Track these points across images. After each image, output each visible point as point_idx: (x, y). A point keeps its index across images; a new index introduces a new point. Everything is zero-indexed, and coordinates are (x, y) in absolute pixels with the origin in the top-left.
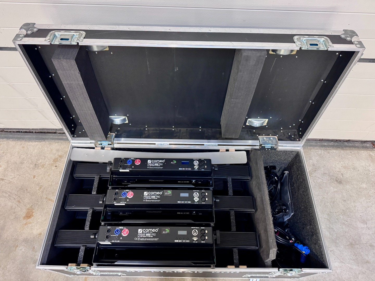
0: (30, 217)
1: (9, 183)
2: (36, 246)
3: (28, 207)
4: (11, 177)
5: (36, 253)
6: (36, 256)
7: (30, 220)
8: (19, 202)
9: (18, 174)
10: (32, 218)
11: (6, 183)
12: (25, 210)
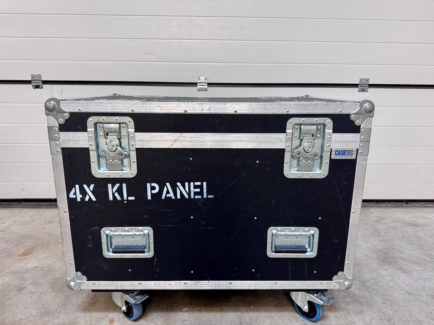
1: (10, 233)
2: (26, 276)
3: (28, 248)
4: (15, 229)
5: (25, 282)
6: (23, 284)
7: (27, 257)
8: (18, 245)
9: (25, 227)
10: (31, 255)
11: (7, 233)
12: (22, 250)
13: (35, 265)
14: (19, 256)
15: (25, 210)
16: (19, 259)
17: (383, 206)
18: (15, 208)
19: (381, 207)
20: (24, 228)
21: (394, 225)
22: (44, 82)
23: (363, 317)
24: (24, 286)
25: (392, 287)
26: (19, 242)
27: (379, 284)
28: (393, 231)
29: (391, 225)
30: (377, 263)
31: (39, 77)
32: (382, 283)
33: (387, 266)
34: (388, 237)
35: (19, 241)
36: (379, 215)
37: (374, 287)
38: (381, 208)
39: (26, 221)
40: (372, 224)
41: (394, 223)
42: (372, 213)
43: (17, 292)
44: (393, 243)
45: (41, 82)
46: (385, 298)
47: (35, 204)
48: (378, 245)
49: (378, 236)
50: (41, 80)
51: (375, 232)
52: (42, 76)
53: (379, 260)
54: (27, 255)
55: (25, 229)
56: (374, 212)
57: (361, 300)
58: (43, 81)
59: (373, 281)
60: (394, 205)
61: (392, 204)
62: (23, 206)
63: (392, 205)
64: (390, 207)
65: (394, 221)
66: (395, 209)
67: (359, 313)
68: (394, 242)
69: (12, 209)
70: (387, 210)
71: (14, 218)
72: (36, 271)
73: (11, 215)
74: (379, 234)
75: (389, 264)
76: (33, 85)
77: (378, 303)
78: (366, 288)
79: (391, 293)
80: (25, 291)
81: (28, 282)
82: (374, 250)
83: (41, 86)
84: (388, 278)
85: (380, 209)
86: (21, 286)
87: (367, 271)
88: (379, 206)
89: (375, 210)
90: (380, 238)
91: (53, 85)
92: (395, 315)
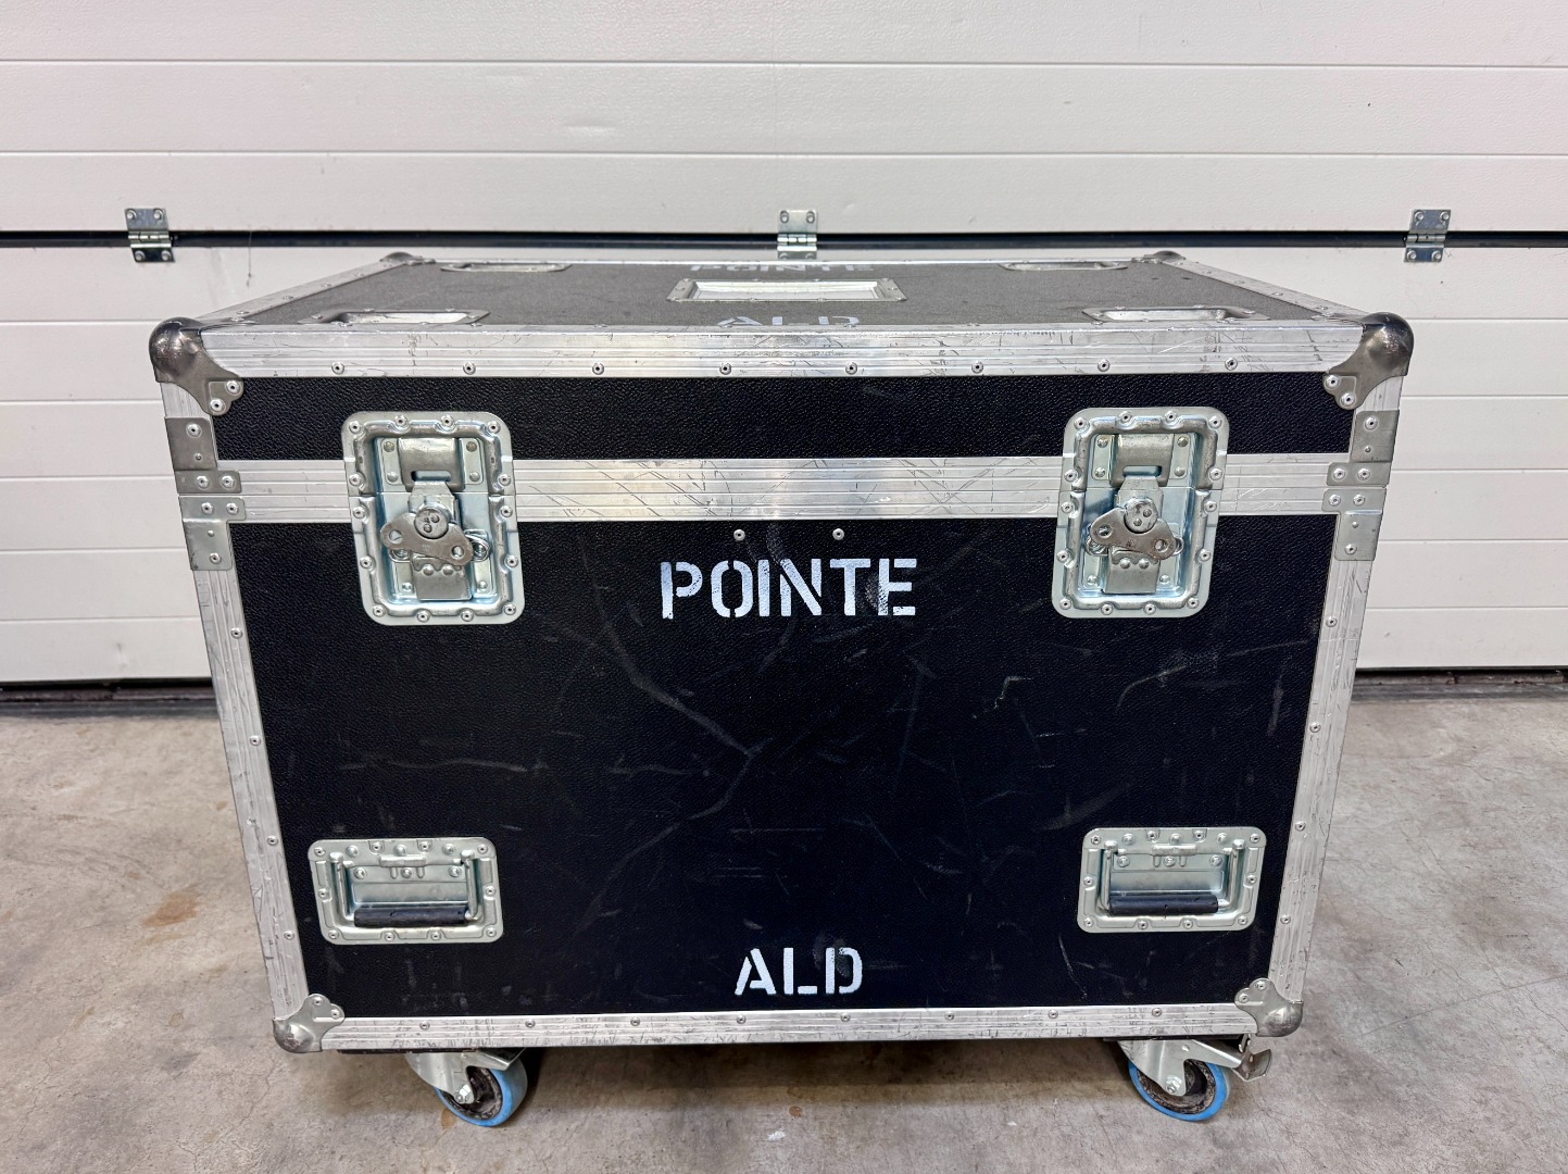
0: (175, 918)
1: (97, 826)
2: (189, 1008)
3: (173, 890)
4: (111, 810)
5: (188, 1033)
6: (185, 1041)
7: (176, 927)
8: (135, 876)
9: (147, 800)
10: (190, 921)
11: (85, 825)
12: (155, 900)
13: (214, 961)
14: (149, 922)
15: (135, 727)
16: (148, 935)
17: (1476, 691)
18: (93, 719)
19: (1468, 696)
20: (146, 803)
21: (1516, 776)
22: (176, 238)
23: (1408, 1159)
24: (187, 1049)
25: (1510, 1039)
26: (136, 865)
27: (1463, 1027)
28: (1515, 802)
29: (1508, 776)
30: (1455, 940)
31: (157, 216)
32: (1474, 1021)
33: (1492, 953)
34: (1494, 828)
35: (138, 862)
36: (1463, 734)
37: (1445, 1038)
38: (1470, 701)
39: (145, 774)
40: (1436, 771)
41: (1520, 766)
42: (1435, 725)
43: (165, 1075)
44: (1514, 854)
45: (167, 237)
46: (1485, 1082)
47: (166, 697)
48: (1461, 862)
49: (1459, 826)
50: (165, 230)
51: (1447, 809)
52: (169, 215)
53: (1462, 927)
54: (176, 919)
55: (146, 807)
56: (1444, 721)
57: (1401, 1090)
58: (172, 234)
59: (1440, 1014)
60: (1519, 689)
61: (1513, 681)
62: (123, 709)
63: (1511, 685)
64: (1503, 695)
65: (1518, 759)
66: (1524, 705)
67: (1394, 1144)
68: (1517, 848)
69: (86, 720)
70: (1490, 710)
71: (101, 762)
72: (221, 987)
73: (87, 748)
74: (1462, 817)
75: (1500, 943)
76: (134, 250)
77: (1459, 1103)
78: (1419, 1043)
79: (1506, 1062)
80: (195, 1071)
81: (198, 1033)
82: (1447, 886)
83: (165, 252)
84: (1497, 1001)
85: (1464, 707)
86: (176, 1050)
87: (1418, 974)
88: (1462, 691)
89: (1448, 709)
90: (1468, 832)
91: (214, 249)
92: (1520, 1149)
